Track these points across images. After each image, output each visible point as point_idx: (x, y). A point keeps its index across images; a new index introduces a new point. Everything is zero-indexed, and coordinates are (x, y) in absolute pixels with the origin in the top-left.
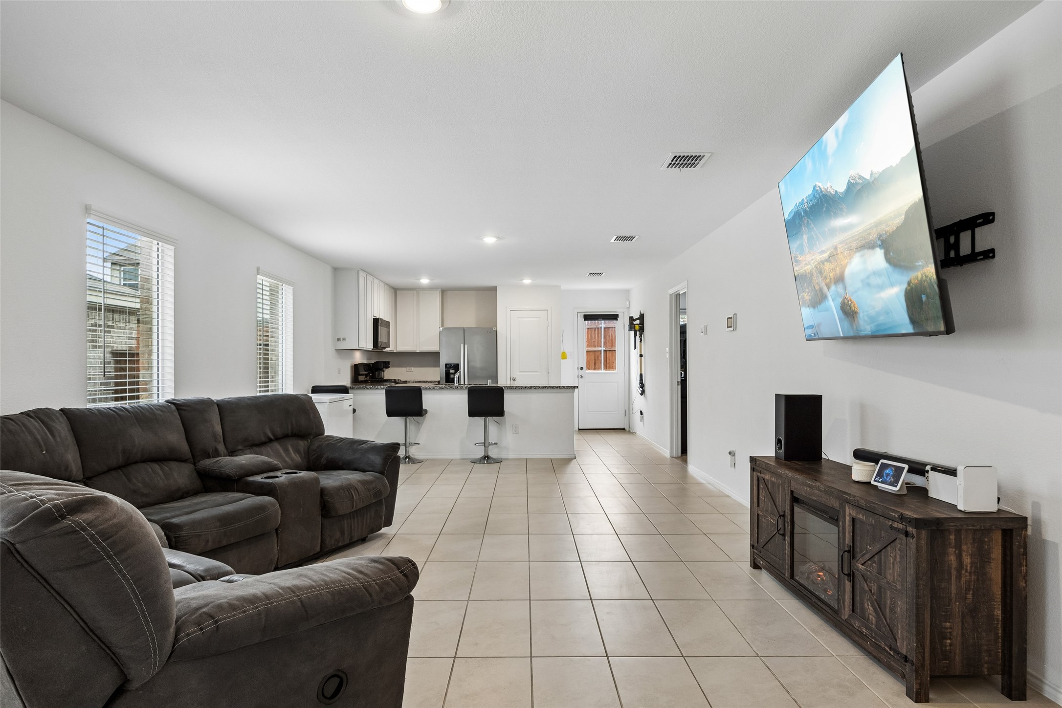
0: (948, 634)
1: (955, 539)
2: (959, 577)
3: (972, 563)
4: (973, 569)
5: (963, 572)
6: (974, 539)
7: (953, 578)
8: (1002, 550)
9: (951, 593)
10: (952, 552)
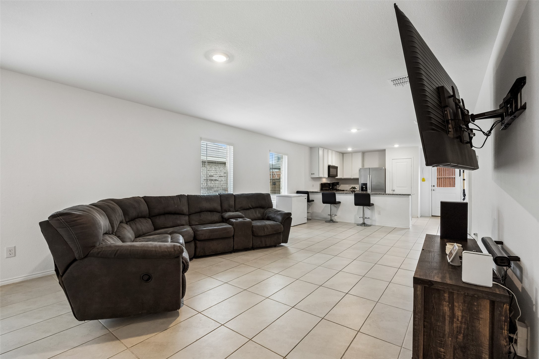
0: (442, 356)
1: (449, 297)
2: (451, 322)
3: (463, 317)
4: (464, 320)
5: (455, 320)
6: (464, 302)
7: (447, 322)
8: (489, 314)
9: (445, 331)
10: (446, 305)
